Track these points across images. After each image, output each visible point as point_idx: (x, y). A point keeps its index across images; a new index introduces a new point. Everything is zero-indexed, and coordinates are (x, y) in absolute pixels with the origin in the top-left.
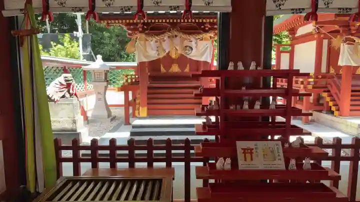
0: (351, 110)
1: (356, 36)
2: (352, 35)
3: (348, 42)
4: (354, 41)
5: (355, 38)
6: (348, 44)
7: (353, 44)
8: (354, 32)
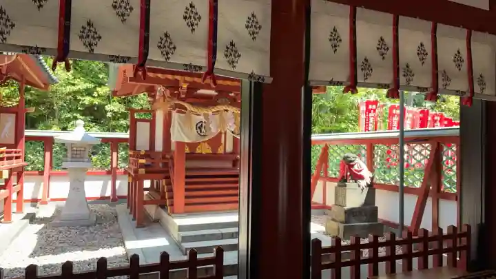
0: (186, 204)
1: (188, 103)
2: (183, 100)
3: (177, 109)
4: (186, 109)
5: (186, 105)
6: (178, 112)
7: (185, 113)
8: (183, 96)
